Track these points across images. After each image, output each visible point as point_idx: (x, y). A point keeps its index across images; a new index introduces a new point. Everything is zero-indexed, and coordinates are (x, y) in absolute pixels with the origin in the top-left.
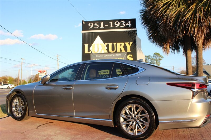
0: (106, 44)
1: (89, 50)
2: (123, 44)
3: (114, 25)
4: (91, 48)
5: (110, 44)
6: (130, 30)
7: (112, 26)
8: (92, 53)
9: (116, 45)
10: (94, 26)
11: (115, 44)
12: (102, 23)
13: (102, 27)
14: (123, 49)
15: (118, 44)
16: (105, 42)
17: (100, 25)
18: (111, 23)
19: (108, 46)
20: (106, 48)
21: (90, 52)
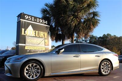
0: (35, 31)
2: (43, 33)
3: (39, 21)
4: (26, 32)
5: (37, 32)
10: (28, 18)
13: (33, 20)
14: (43, 36)
16: (34, 30)
18: (38, 19)
21: (25, 34)
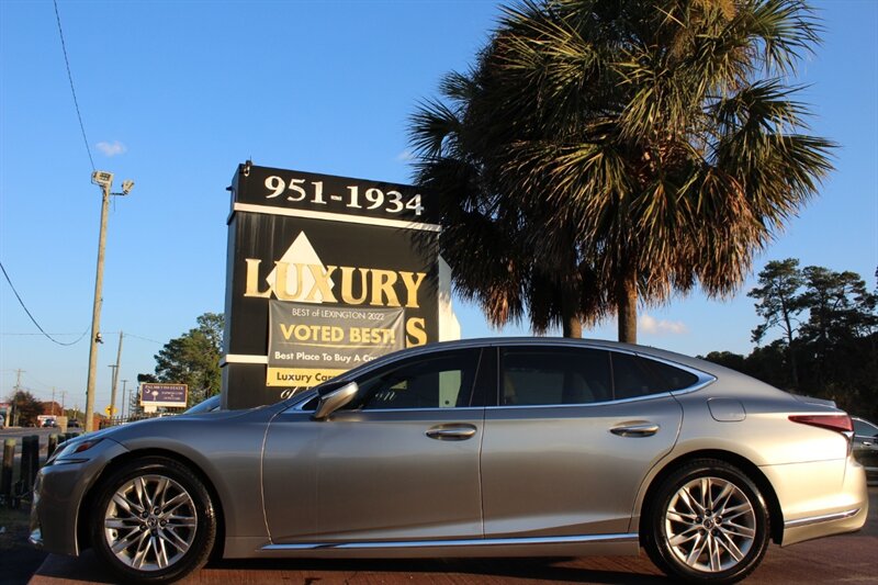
0: (332, 268)
1: (263, 286)
2: (392, 276)
3: (362, 199)
4: (270, 279)
5: (348, 272)
6: (419, 226)
7: (354, 203)
8: (273, 296)
9: (369, 276)
10: (287, 192)
11: (364, 272)
12: (319, 186)
13: (319, 199)
15: (377, 274)
16: (326, 263)
17: (311, 193)
18: (354, 190)
19: (337, 277)
20: (332, 284)
21: (267, 295)
